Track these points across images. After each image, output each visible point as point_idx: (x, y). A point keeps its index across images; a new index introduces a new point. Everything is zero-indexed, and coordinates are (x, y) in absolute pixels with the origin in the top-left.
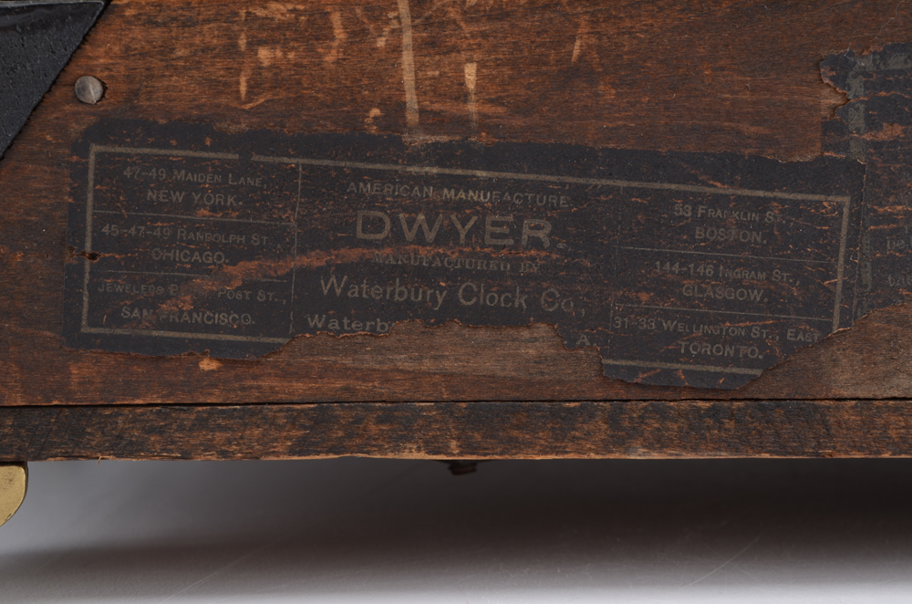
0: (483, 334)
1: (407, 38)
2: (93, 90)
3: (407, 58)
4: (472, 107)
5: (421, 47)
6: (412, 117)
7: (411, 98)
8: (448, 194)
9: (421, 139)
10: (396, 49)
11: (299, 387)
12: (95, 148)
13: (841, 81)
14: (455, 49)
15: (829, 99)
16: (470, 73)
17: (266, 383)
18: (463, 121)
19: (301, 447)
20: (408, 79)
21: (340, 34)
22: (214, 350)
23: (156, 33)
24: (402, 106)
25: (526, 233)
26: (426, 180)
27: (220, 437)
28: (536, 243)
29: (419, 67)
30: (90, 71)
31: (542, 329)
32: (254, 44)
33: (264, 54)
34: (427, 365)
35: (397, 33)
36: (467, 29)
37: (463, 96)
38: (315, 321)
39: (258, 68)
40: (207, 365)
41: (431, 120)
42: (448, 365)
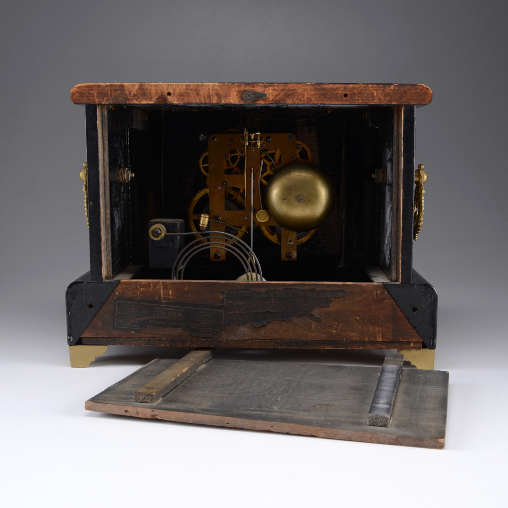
0: (172, 329)
1: (162, 287)
2: (117, 293)
3: (162, 290)
4: (171, 297)
5: (164, 288)
6: (162, 298)
7: (162, 295)
8: (167, 309)
9: (163, 301)
10: (160, 289)
11: (146, 336)
12: (118, 302)
13: (223, 294)
14: (168, 289)
15: (221, 297)
16: (170, 292)
17: (141, 335)
18: (169, 299)
19: (146, 344)
20: (162, 293)
21: (152, 286)
22: (134, 330)
23: (126, 286)
24: (161, 297)
25: (178, 315)
26: (164, 307)
27: (135, 342)
28: (180, 316)
29: (163, 291)
30: (117, 291)
31: (181, 328)
32: (140, 288)
33: (141, 289)
34: (164, 333)
35: (160, 287)
36: (170, 286)
37: (169, 295)
38: (148, 326)
39: (141, 291)
40: (133, 332)
41: (165, 299)
42: (167, 333)
